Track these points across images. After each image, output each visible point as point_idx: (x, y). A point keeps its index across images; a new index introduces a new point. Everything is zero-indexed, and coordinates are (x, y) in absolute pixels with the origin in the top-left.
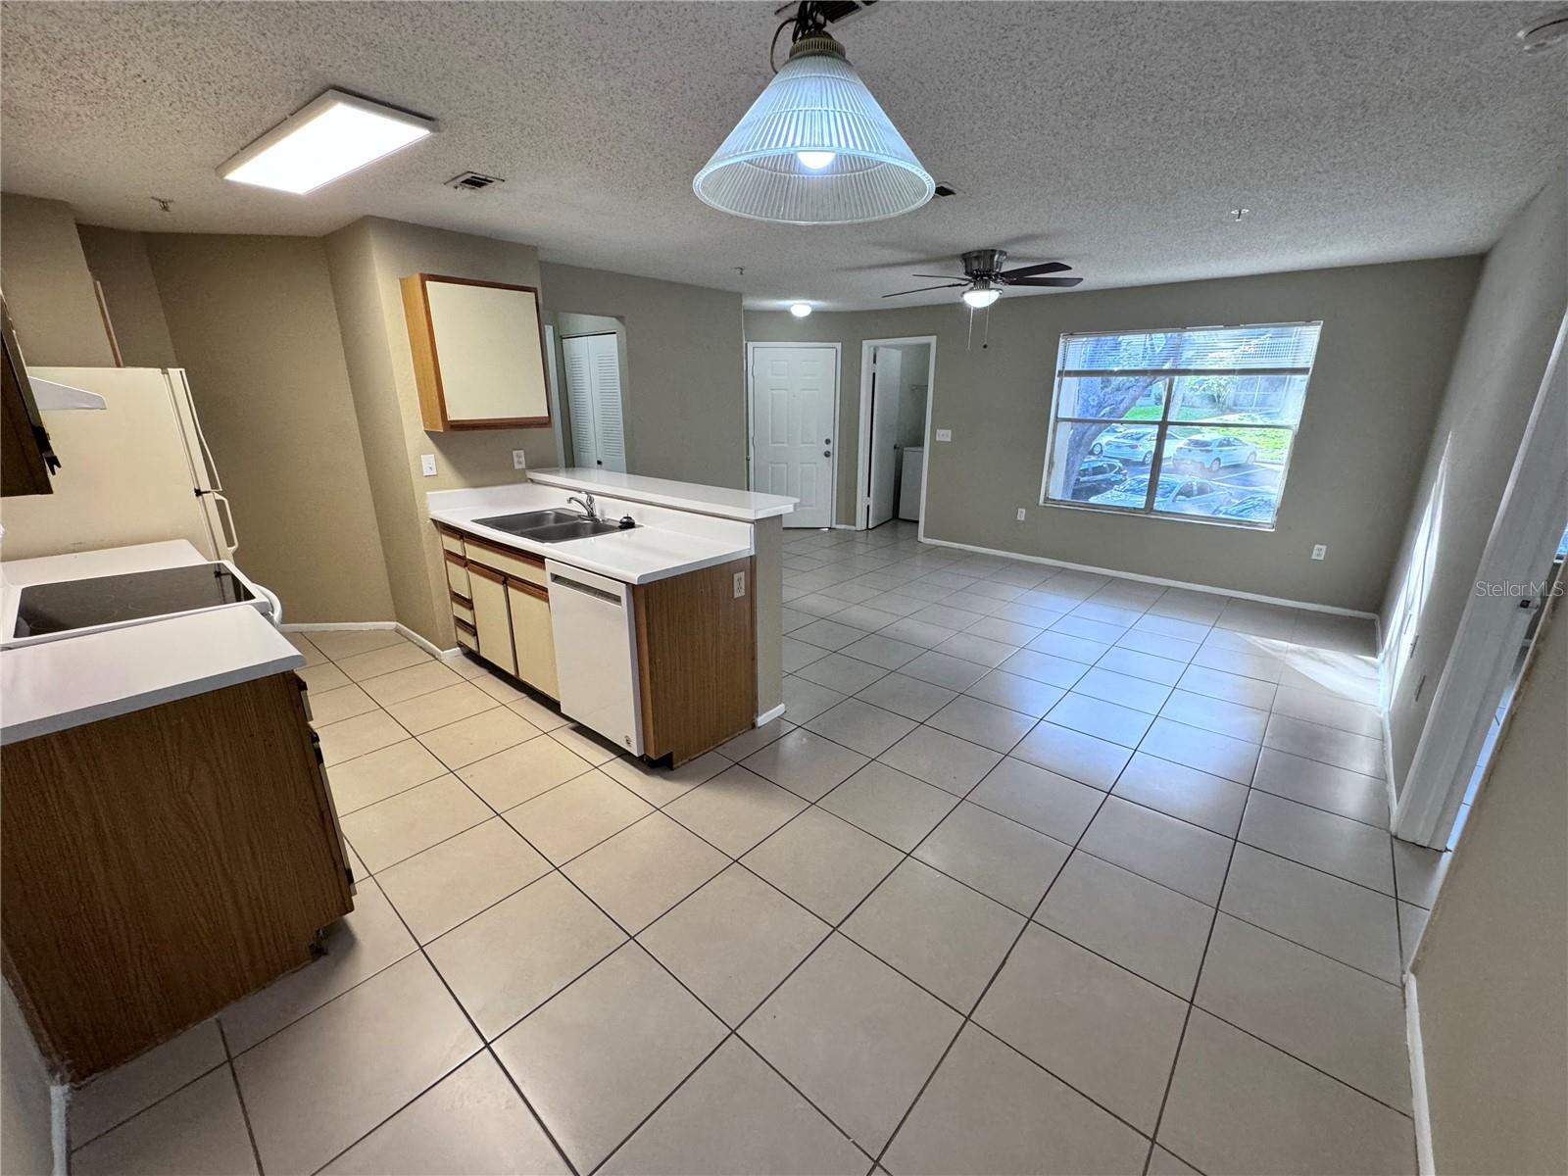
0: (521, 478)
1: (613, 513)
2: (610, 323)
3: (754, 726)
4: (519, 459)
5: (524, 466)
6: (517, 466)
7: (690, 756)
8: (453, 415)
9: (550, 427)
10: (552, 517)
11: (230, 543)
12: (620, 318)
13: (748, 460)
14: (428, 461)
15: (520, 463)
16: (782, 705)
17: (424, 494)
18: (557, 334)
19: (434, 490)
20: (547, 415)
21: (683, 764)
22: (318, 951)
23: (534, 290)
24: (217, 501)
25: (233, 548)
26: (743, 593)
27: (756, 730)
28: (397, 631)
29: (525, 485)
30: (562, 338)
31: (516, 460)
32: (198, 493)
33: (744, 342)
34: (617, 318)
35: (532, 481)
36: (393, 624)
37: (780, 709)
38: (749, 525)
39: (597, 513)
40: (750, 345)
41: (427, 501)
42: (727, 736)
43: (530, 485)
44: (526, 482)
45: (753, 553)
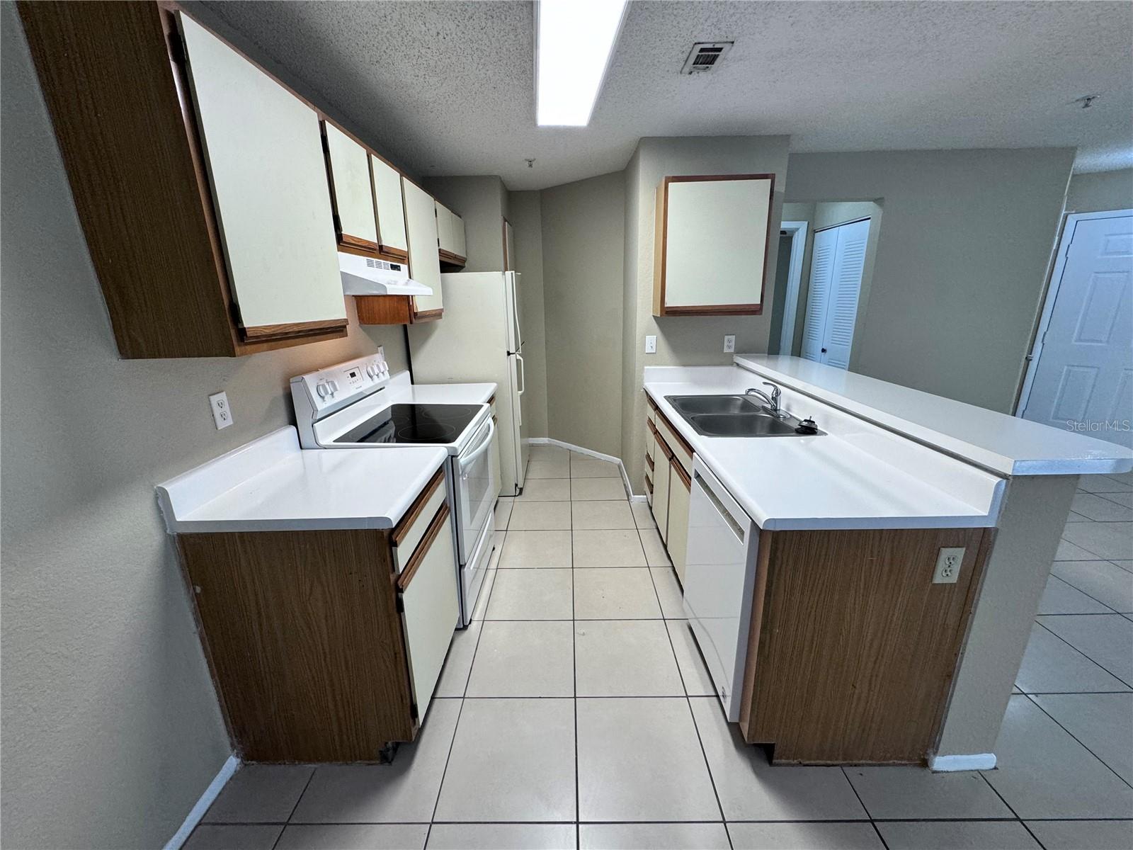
0: (729, 362)
1: (799, 410)
2: (867, 208)
3: (925, 764)
4: (729, 344)
5: (732, 350)
6: (726, 350)
7: (802, 758)
8: (670, 302)
9: (761, 314)
10: (739, 403)
11: (520, 389)
12: (879, 201)
13: (1028, 360)
14: (649, 339)
15: (729, 347)
16: (993, 756)
17: (643, 369)
18: (811, 228)
19: (650, 365)
20: (759, 303)
21: (788, 765)
22: (385, 758)
23: (772, 177)
24: (517, 360)
25: (520, 392)
26: (954, 578)
27: (927, 771)
28: (619, 467)
29: (730, 368)
30: (815, 232)
31: (726, 344)
32: (509, 354)
33: (1064, 212)
34: (875, 201)
35: (738, 365)
36: (618, 460)
37: (986, 761)
38: (996, 480)
39: (782, 407)
40: (1071, 220)
41: (645, 374)
42: (871, 758)
43: (735, 369)
44: (732, 365)
45: (990, 525)
